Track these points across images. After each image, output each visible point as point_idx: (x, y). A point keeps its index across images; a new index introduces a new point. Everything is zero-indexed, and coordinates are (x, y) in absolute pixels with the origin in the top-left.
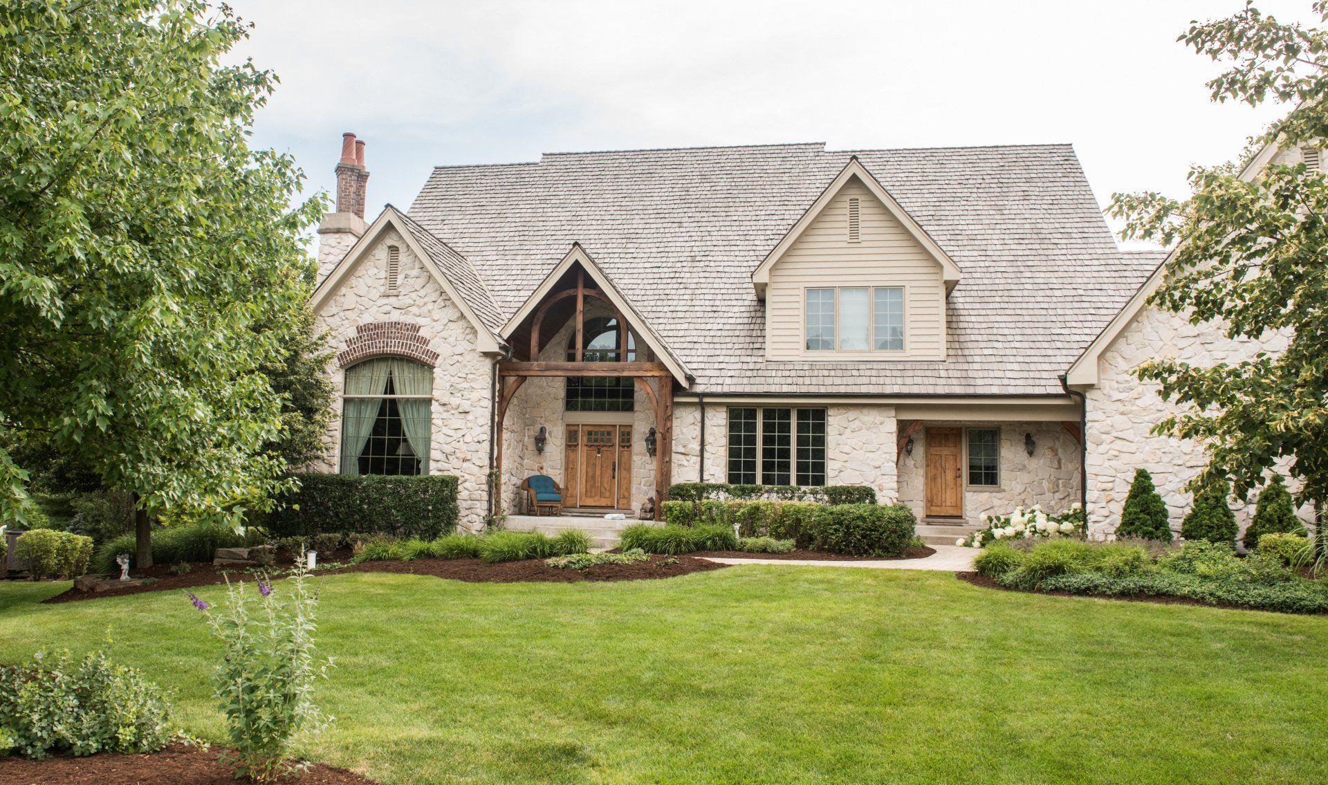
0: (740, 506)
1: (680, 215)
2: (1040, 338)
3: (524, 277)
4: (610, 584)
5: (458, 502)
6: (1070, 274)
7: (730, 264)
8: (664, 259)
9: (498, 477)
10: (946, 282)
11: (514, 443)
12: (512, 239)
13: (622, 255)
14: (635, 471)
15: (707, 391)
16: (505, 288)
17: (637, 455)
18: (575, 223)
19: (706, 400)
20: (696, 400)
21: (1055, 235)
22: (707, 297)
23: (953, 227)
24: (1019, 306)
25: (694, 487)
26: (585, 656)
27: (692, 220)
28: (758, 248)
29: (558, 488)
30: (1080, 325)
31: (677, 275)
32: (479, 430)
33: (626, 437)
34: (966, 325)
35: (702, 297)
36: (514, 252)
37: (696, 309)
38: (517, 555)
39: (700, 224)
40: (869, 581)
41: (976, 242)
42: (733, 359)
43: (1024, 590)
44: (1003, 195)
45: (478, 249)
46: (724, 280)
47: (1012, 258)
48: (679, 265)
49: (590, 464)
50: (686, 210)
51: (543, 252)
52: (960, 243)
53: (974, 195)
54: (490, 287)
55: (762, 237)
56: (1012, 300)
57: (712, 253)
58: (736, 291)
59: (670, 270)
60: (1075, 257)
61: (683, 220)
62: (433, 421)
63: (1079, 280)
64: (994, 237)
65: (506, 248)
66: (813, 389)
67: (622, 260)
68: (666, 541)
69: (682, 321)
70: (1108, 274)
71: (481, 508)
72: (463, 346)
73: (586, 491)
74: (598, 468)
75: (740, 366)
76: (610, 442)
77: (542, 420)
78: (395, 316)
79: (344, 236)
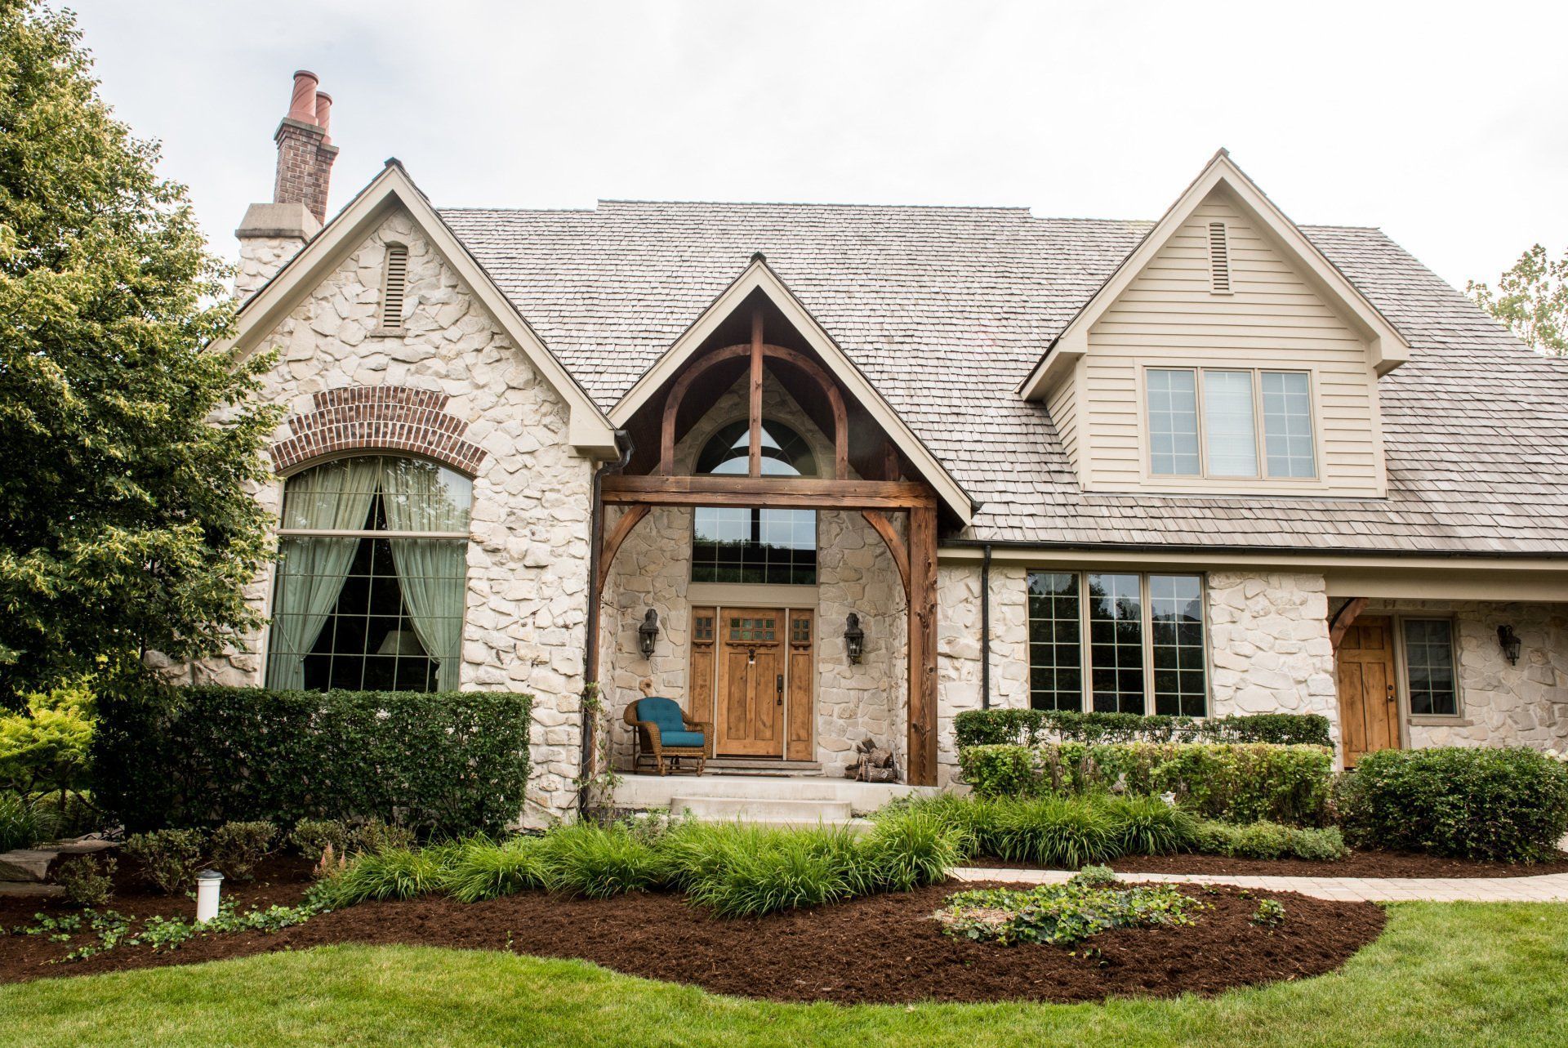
3: (605, 355)
7: (953, 348)
9: (596, 699)
12: (569, 302)
14: (820, 692)
15: (999, 539)
17: (825, 661)
19: (997, 555)
20: (977, 554)
21: (1433, 332)
22: (934, 392)
24: (1447, 421)
27: (868, 289)
31: (871, 360)
32: (568, 603)
33: (802, 630)
35: (926, 392)
36: (580, 320)
39: (882, 295)
42: (1022, 487)
46: (953, 370)
49: (738, 679)
50: (851, 277)
51: (631, 321)
57: (916, 334)
58: (981, 386)
61: (851, 289)
62: (472, 584)
65: (562, 314)
71: (569, 762)
73: (729, 728)
74: (751, 685)
75: (1038, 498)
76: (773, 639)
77: (650, 599)
78: (396, 376)
79: (288, 244)
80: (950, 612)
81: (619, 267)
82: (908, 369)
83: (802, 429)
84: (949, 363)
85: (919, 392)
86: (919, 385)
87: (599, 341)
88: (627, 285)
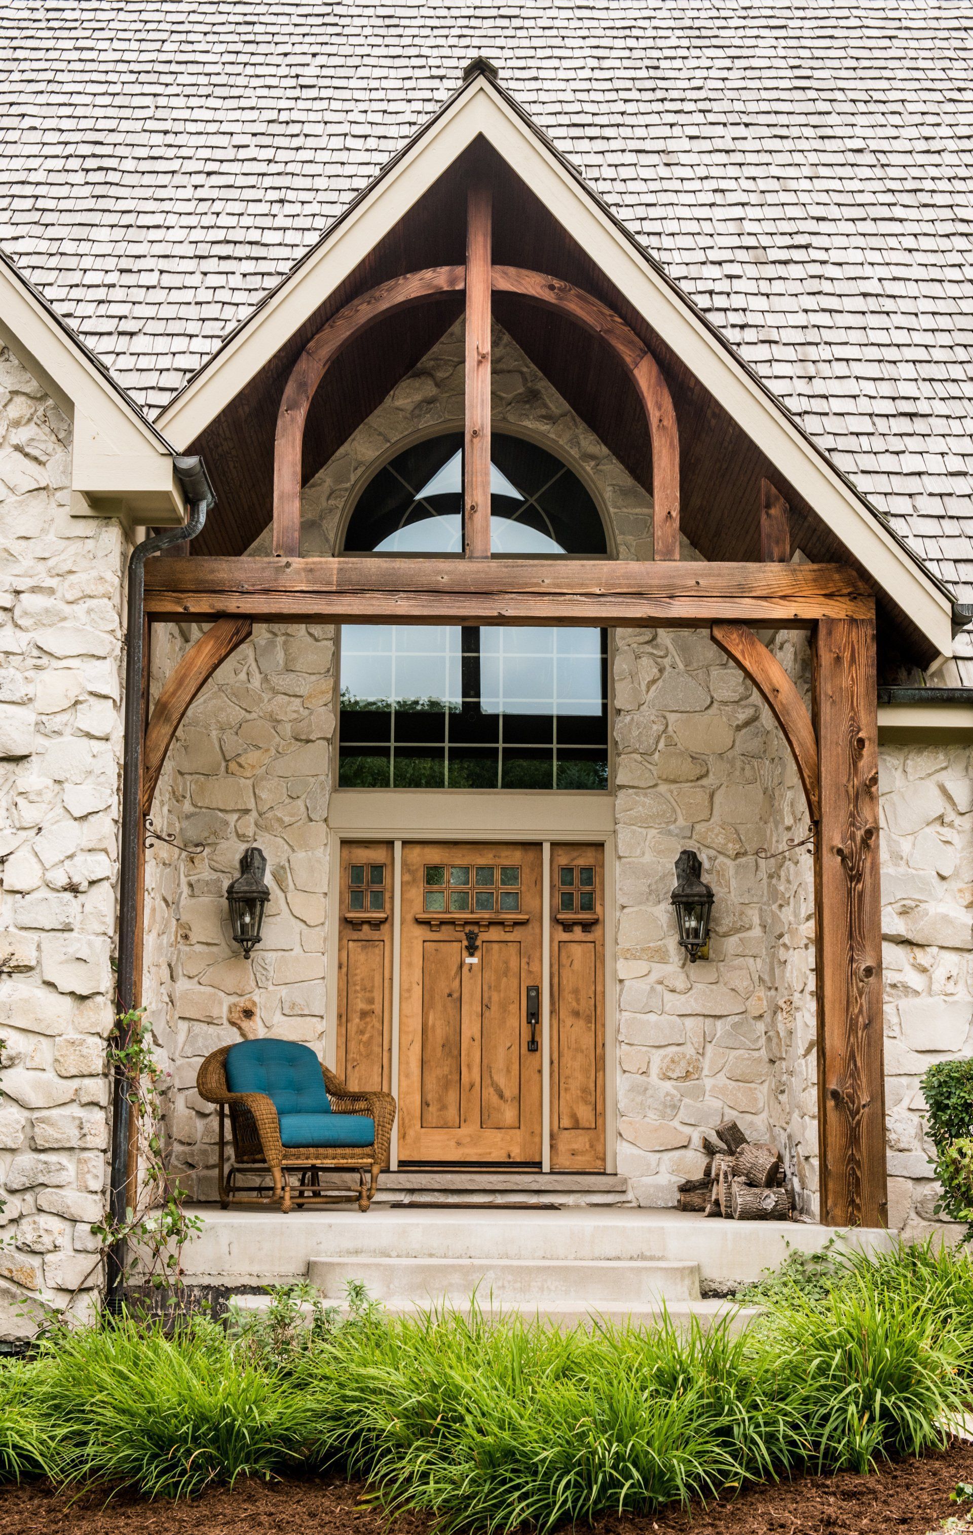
3: (138, 294)
12: (53, 178)
17: (629, 955)
22: (858, 369)
27: (706, 145)
35: (840, 369)
39: (738, 158)
49: (441, 997)
50: (670, 118)
51: (192, 221)
57: (816, 241)
61: (672, 145)
65: (41, 204)
71: (82, 1186)
73: (425, 1104)
74: (471, 1011)
76: (517, 908)
77: (248, 825)
80: (906, 846)
81: (162, 101)
82: (801, 319)
83: (574, 452)
84: (889, 305)
85: (825, 370)
86: (825, 353)
87: (125, 263)
88: (181, 140)
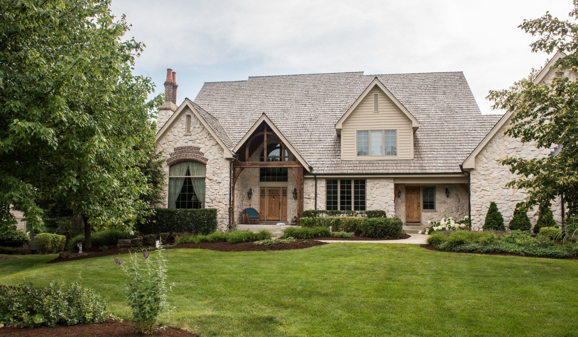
0: (332, 219)
1: (305, 102)
2: (451, 150)
4: (281, 251)
5: (217, 219)
6: (463, 124)
7: (326, 121)
8: (299, 120)
9: (233, 209)
10: (413, 128)
11: (239, 195)
12: (237, 112)
13: (282, 118)
14: (288, 206)
15: (318, 173)
16: (234, 132)
17: (289, 199)
18: (262, 105)
19: (317, 176)
20: (313, 176)
21: (456, 109)
22: (317, 135)
23: (416, 106)
24: (442, 137)
25: (313, 211)
26: (273, 281)
27: (310, 103)
28: (337, 115)
29: (257, 213)
30: (467, 144)
31: (305, 126)
32: (226, 190)
33: (285, 192)
34: (421, 145)
35: (315, 135)
36: (238, 117)
37: (313, 139)
38: (242, 240)
39: (313, 105)
40: (385, 248)
41: (425, 112)
42: (328, 160)
43: (448, 251)
44: (436, 92)
45: (223, 116)
46: (323, 128)
47: (439, 118)
48: (305, 122)
49: (270, 203)
50: (307, 99)
51: (250, 117)
52: (418, 112)
53: (424, 93)
54: (228, 132)
55: (339, 110)
56: (439, 135)
57: (318, 117)
58: (329, 132)
59: (302, 124)
60: (465, 117)
61: (307, 104)
62: (206, 186)
63: (466, 127)
64: (432, 109)
66: (360, 172)
67: (282, 120)
68: (302, 234)
69: (307, 144)
70: (478, 124)
71: (226, 222)
72: (218, 156)
73: (269, 214)
74: (273, 205)
75: (330, 162)
76: (278, 194)
77: (250, 186)
78: (190, 144)
79: (168, 111)
80: (309, 189)
85: (313, 135)
